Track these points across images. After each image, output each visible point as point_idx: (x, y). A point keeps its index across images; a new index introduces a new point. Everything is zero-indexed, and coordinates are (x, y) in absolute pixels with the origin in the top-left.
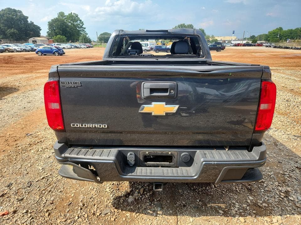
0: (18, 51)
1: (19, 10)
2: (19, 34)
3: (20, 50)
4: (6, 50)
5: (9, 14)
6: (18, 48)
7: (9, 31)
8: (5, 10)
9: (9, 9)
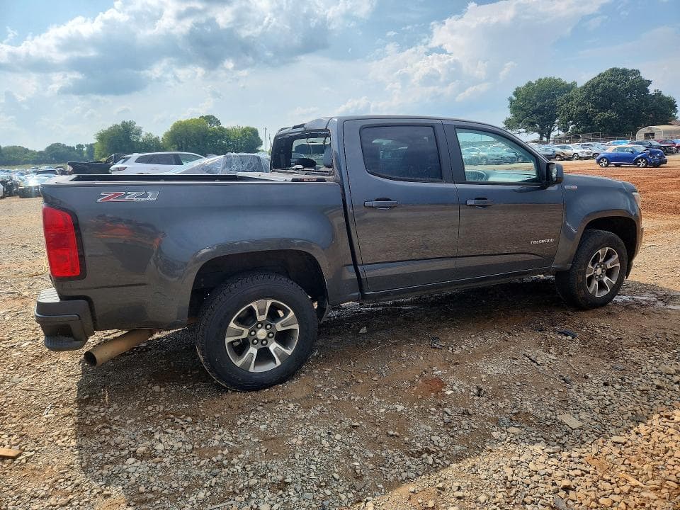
0: (580, 158)
1: (633, 70)
2: (619, 122)
3: (585, 155)
4: (557, 155)
5: (610, 81)
6: (583, 152)
7: (601, 116)
8: (604, 75)
9: (613, 70)
